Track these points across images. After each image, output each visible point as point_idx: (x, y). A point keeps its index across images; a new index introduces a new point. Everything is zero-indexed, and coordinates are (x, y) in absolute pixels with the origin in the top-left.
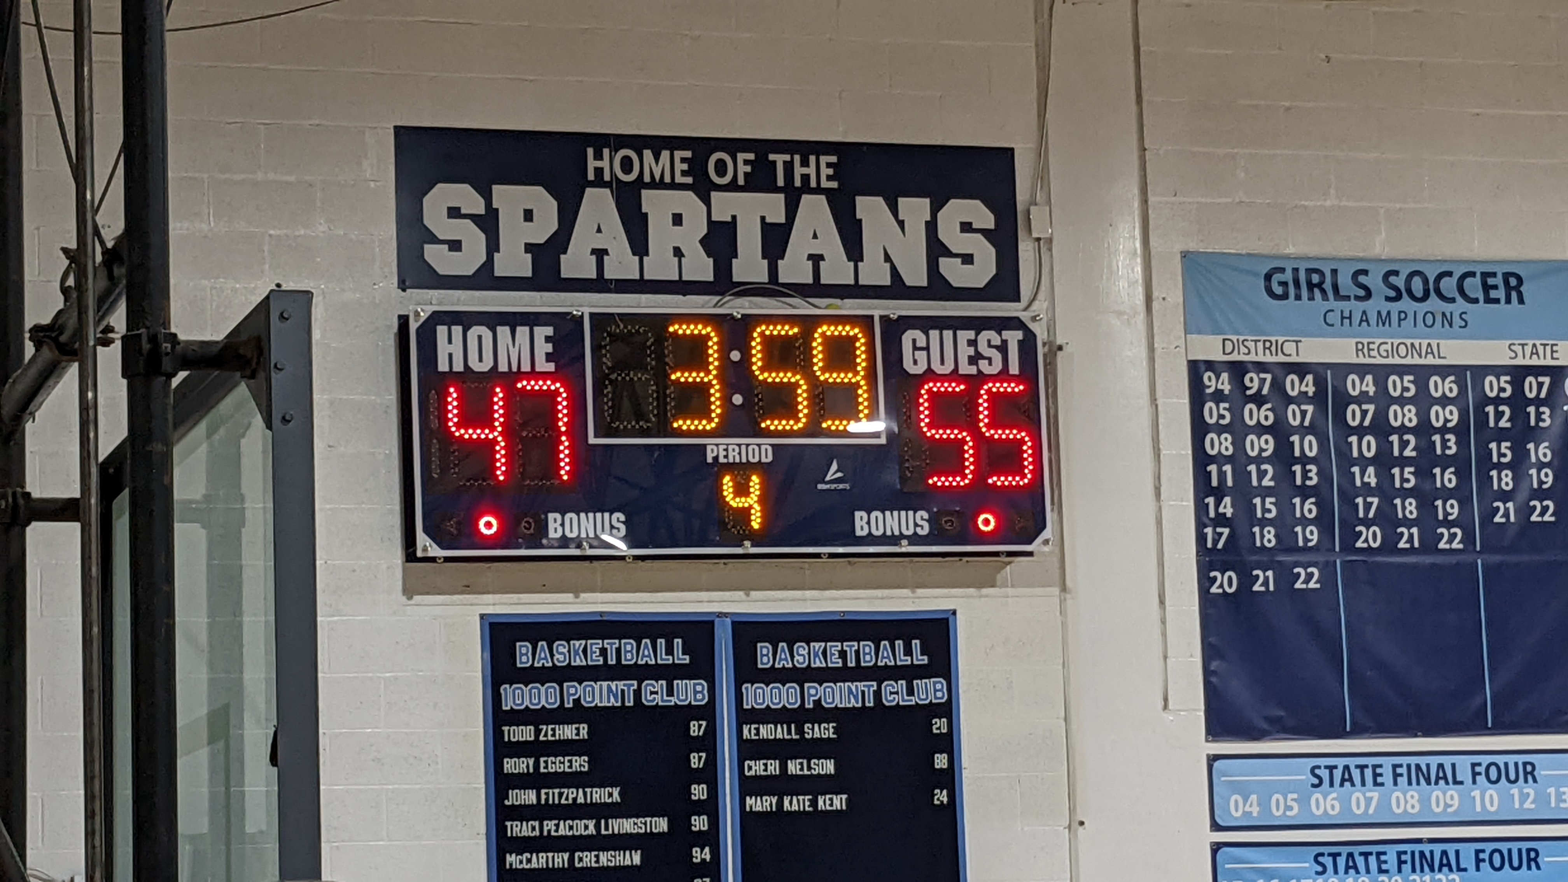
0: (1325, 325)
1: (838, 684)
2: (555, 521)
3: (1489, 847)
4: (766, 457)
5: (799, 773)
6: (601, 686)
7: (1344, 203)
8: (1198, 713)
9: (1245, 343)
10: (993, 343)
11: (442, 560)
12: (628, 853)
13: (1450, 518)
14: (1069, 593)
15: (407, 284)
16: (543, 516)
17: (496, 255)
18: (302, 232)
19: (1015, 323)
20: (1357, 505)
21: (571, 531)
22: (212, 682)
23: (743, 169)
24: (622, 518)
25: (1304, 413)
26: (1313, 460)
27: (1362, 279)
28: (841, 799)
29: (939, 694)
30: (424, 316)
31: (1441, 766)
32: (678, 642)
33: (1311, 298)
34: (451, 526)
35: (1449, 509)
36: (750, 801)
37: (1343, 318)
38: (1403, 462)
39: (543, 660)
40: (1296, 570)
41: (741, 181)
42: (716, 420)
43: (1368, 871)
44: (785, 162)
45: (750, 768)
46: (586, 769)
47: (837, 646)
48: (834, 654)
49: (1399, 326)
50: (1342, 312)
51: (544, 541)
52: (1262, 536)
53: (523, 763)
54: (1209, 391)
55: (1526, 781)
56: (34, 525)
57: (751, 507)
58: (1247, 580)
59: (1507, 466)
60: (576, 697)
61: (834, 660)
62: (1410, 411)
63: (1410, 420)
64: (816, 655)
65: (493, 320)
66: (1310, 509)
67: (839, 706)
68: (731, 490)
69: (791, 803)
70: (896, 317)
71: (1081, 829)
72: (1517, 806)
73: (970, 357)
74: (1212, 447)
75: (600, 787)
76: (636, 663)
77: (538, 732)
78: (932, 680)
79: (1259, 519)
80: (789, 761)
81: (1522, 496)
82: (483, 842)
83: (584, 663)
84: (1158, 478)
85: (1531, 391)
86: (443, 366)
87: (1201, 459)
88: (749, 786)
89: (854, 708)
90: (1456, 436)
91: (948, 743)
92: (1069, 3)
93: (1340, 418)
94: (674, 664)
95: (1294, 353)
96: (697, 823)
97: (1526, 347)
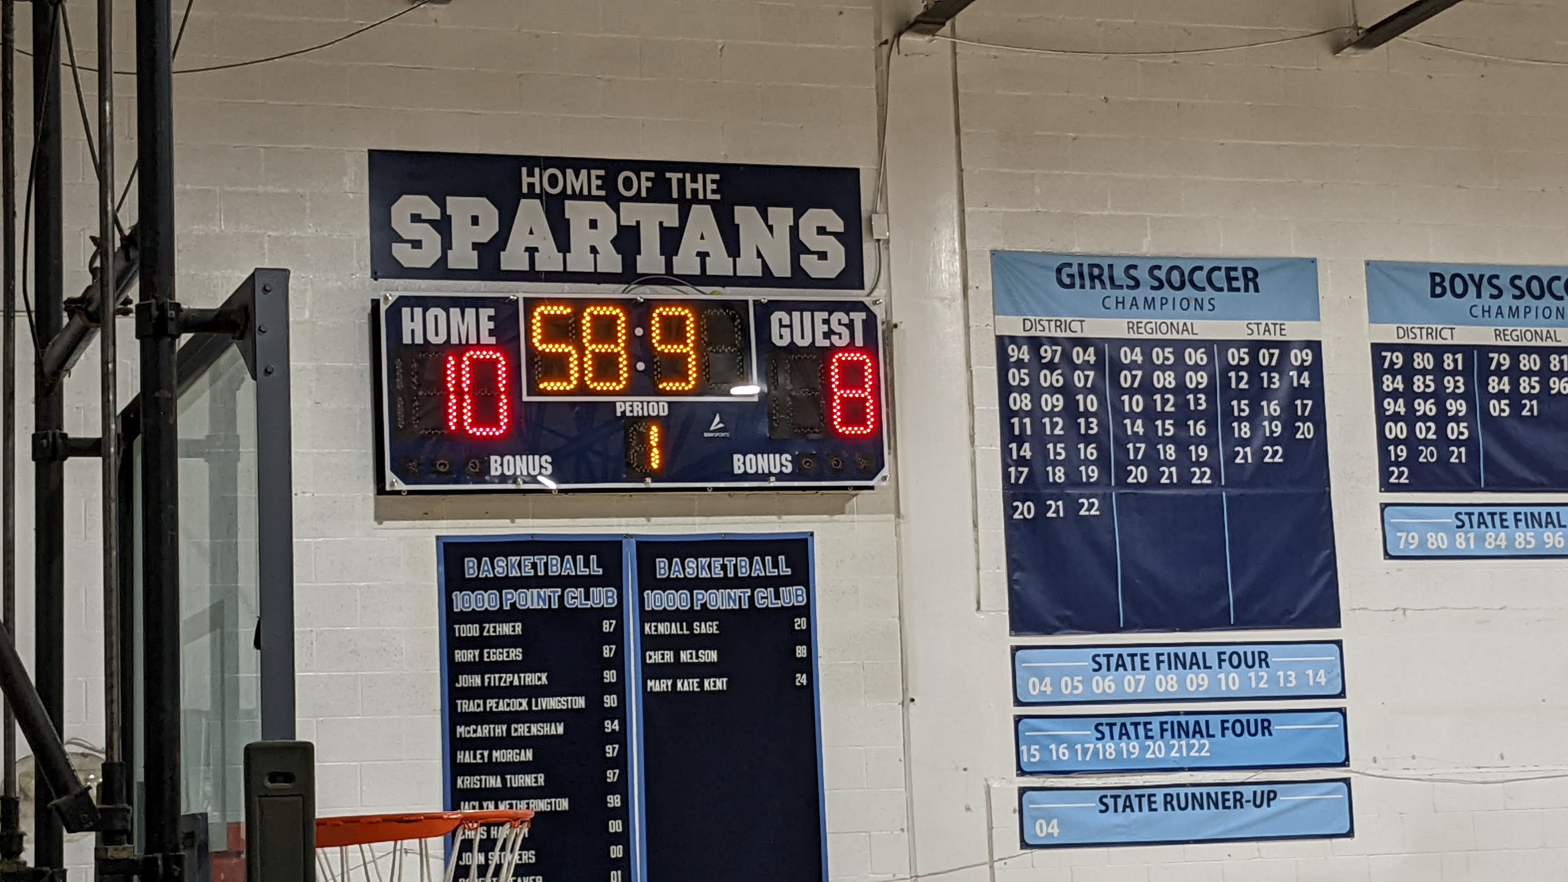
0: (1105, 310)
1: (720, 591)
2: (496, 462)
3: (1232, 718)
4: (663, 412)
5: (689, 661)
6: (532, 593)
7: (1118, 212)
8: (1003, 613)
9: (1041, 322)
10: (842, 322)
11: (406, 493)
12: (553, 725)
13: (1201, 459)
14: (904, 517)
15: (378, 274)
16: (486, 458)
17: (449, 252)
18: (295, 233)
19: (859, 306)
20: (1128, 450)
21: (509, 470)
23: (645, 184)
24: (549, 459)
25: (1087, 378)
26: (1093, 415)
27: (1132, 272)
28: (723, 681)
29: (800, 599)
30: (391, 300)
31: (1194, 655)
32: (593, 558)
33: (1093, 287)
34: (412, 466)
35: (1201, 453)
36: (650, 683)
37: (1117, 303)
38: (1164, 416)
39: (486, 572)
40: (1081, 501)
41: (644, 194)
42: (624, 382)
43: (1137, 737)
44: (679, 180)
45: (650, 657)
46: (521, 658)
47: (719, 561)
48: (717, 567)
49: (1162, 309)
50: (1117, 298)
52: (1054, 474)
53: (471, 653)
54: (1012, 360)
55: (1261, 666)
56: (70, 459)
58: (1042, 509)
59: (1245, 419)
60: (512, 601)
61: (717, 572)
62: (1169, 376)
63: (1170, 383)
64: (703, 568)
65: (446, 303)
66: (1091, 452)
67: (721, 608)
69: (683, 684)
70: (766, 301)
71: (912, 704)
72: (1254, 685)
73: (824, 333)
74: (1015, 404)
75: (532, 673)
76: (560, 574)
77: (482, 629)
78: (795, 588)
79: (1051, 461)
80: (681, 652)
81: (1257, 442)
82: (438, 716)
83: (519, 575)
84: (973, 428)
85: (1264, 360)
86: (407, 340)
87: (1007, 413)
88: (650, 672)
89: (733, 610)
90: (1206, 395)
91: (807, 637)
92: (902, 55)
93: (1115, 381)
94: (590, 575)
95: (1079, 330)
96: (608, 701)
97: (1260, 326)
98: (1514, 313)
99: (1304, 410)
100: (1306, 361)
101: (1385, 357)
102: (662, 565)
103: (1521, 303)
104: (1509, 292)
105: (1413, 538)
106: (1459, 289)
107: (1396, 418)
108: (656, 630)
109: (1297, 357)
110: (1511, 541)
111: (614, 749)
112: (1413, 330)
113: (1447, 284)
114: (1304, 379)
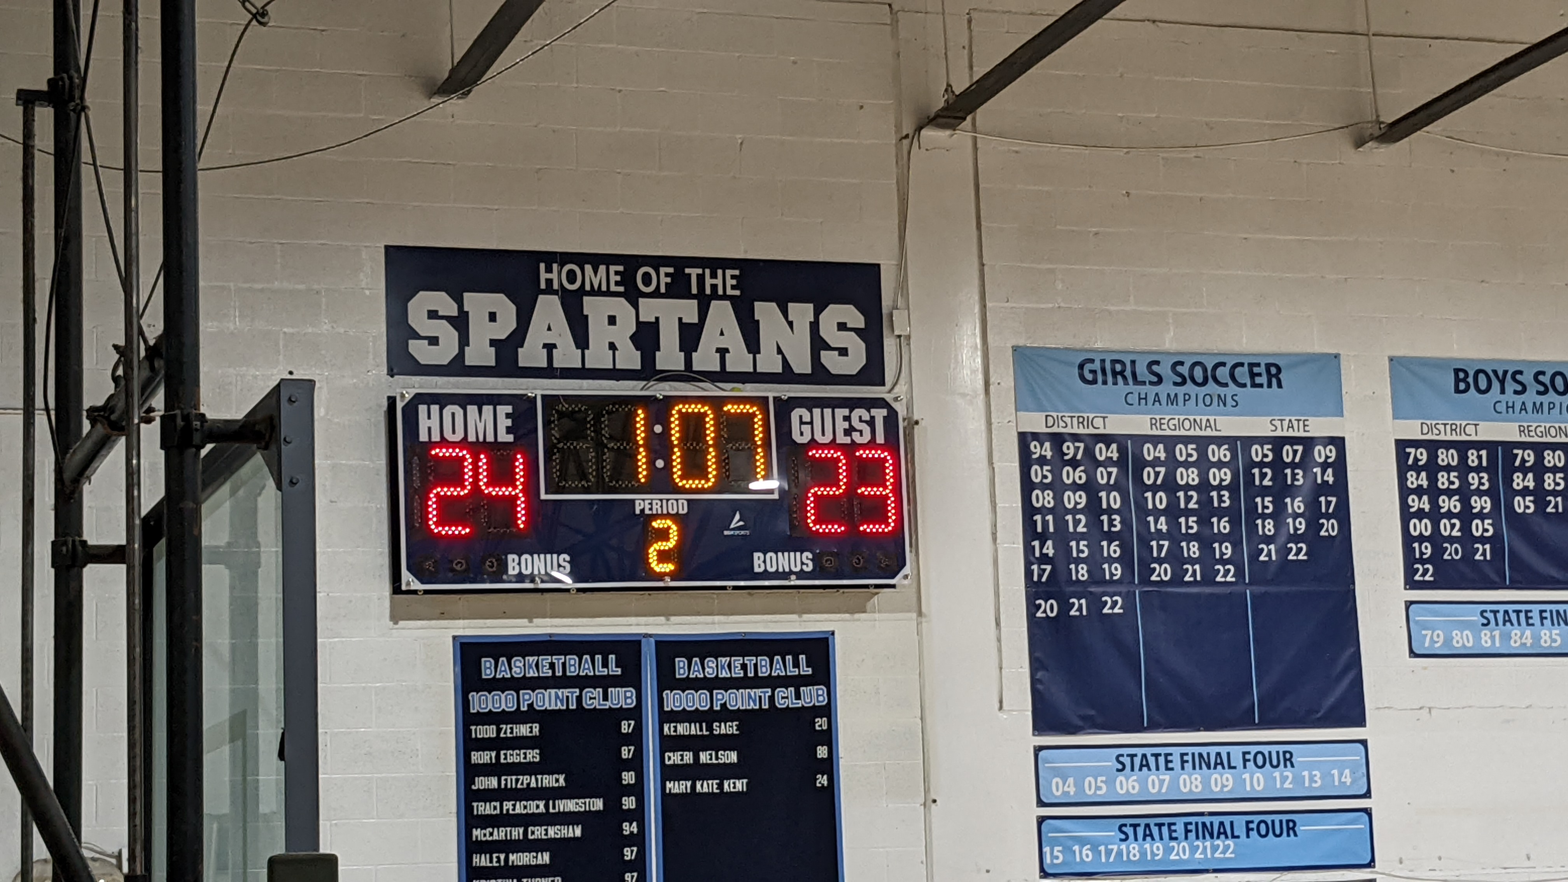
0: (1126, 405)
1: (740, 691)
2: (514, 561)
3: (1257, 819)
4: (683, 510)
5: (709, 762)
6: (550, 692)
7: (1141, 308)
8: (1026, 713)
9: (1064, 418)
10: (863, 419)
11: (422, 592)
12: (571, 827)
13: (1225, 557)
14: (925, 616)
15: (395, 371)
16: (504, 557)
17: (466, 348)
18: (310, 330)
19: (880, 403)
20: (1152, 547)
21: (527, 569)
22: (232, 691)
23: (664, 280)
24: (568, 558)
25: (1110, 474)
26: (1117, 512)
27: (1155, 368)
28: (743, 783)
30: (408, 397)
31: (1218, 754)
32: (612, 657)
33: (1115, 383)
34: (428, 565)
35: (1224, 550)
36: (669, 785)
37: (1140, 399)
38: (1188, 513)
39: (503, 672)
40: (1104, 599)
41: (663, 290)
42: (643, 480)
43: (1161, 839)
44: (698, 275)
45: (669, 758)
46: (538, 760)
47: (739, 660)
48: (737, 667)
49: (1185, 405)
50: (1139, 394)
51: (505, 577)
52: (1077, 572)
53: (487, 755)
54: (1034, 456)
55: (1285, 766)
56: (89, 566)
58: (1065, 607)
59: (1270, 516)
60: (530, 702)
61: (737, 672)
62: (1193, 472)
63: (1193, 480)
64: (723, 667)
65: (463, 401)
66: (1114, 550)
67: (741, 708)
69: (702, 786)
70: (786, 397)
71: (933, 805)
72: (1278, 786)
73: (845, 430)
74: (1038, 501)
75: (549, 774)
76: (578, 674)
77: (499, 730)
78: (815, 687)
79: (1074, 558)
80: (701, 753)
81: (1282, 539)
82: (455, 819)
83: (536, 675)
84: (995, 526)
85: (1288, 457)
86: (423, 437)
87: (1029, 511)
88: (669, 773)
89: (753, 710)
90: (1229, 492)
91: (828, 738)
92: (923, 150)
93: (1138, 478)
94: (608, 676)
95: (1102, 426)
96: (627, 803)
97: (1283, 422)
98: (1538, 408)
99: (1328, 507)
100: (1330, 457)
101: (1409, 454)
102: (682, 665)
103: (1545, 399)
104: (1533, 388)
105: (1438, 636)
106: (1483, 385)
107: (1420, 514)
108: (675, 731)
109: (1320, 453)
110: (1537, 638)
111: (632, 852)
112: (1437, 426)
113: (1470, 380)
114: (1328, 476)
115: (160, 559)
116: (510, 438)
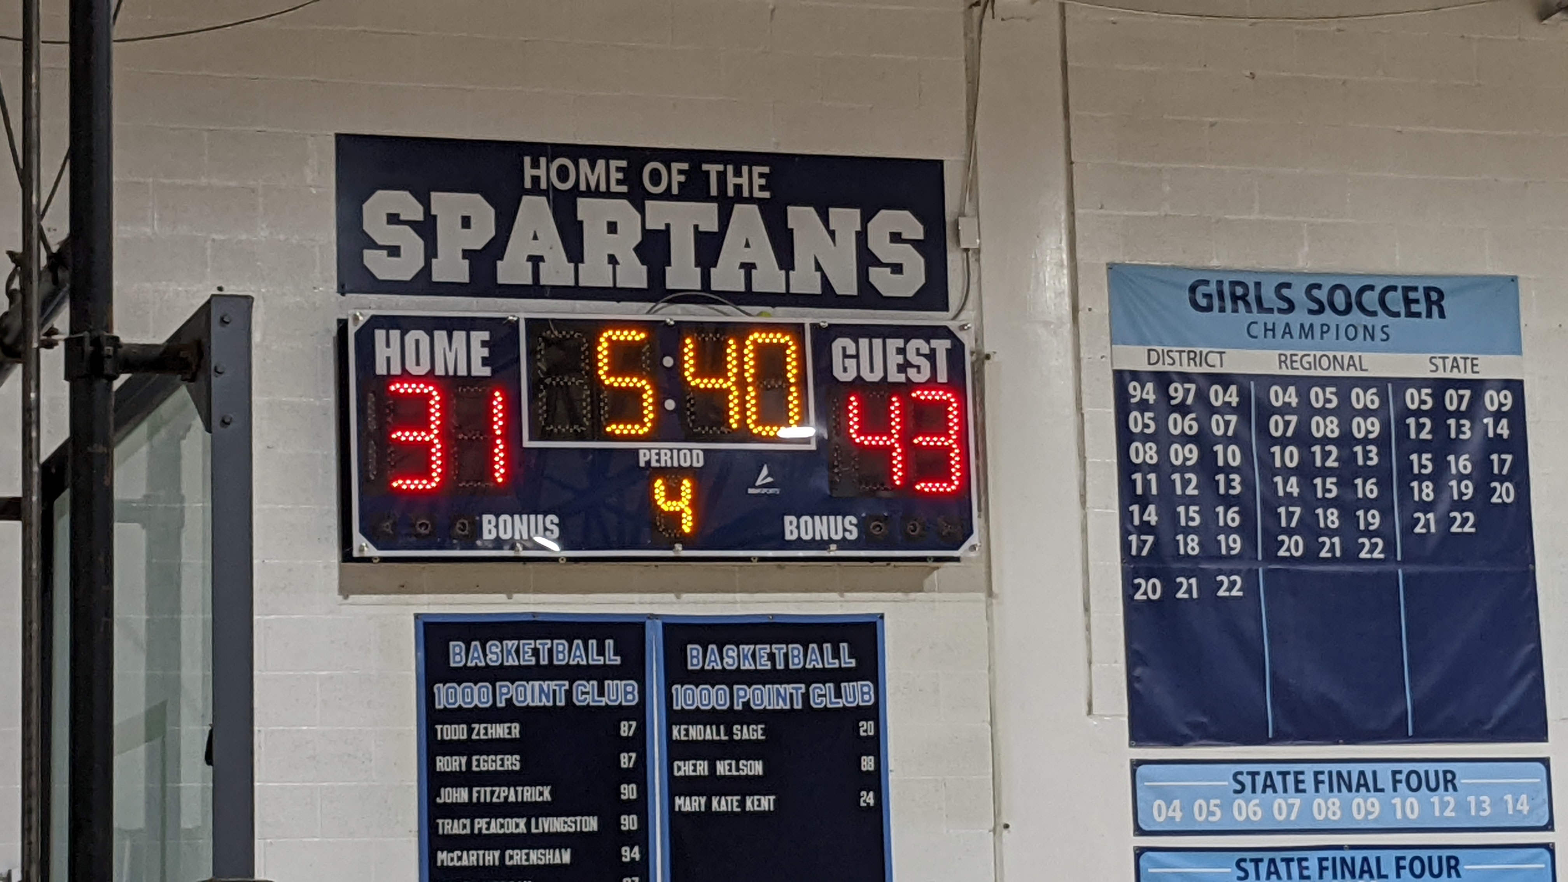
0: (1250, 338)
1: (767, 686)
2: (490, 522)
3: (1409, 854)
4: (698, 462)
5: (727, 773)
6: (533, 686)
7: (1268, 217)
8: (1122, 719)
9: (1170, 354)
10: (922, 352)
11: (378, 560)
12: (557, 851)
13: (1372, 528)
14: (997, 597)
15: (346, 287)
16: (478, 518)
17: (434, 261)
18: (244, 237)
19: (943, 332)
20: (1280, 514)
21: (505, 533)
23: (677, 178)
24: (556, 520)
25: (1227, 424)
26: (1236, 470)
27: (1285, 292)
28: (769, 800)
29: (866, 697)
30: (362, 320)
31: (1362, 773)
32: (609, 643)
34: (386, 526)
35: (1371, 520)
36: (679, 801)
37: (1266, 330)
38: (1325, 472)
39: (476, 660)
40: (1219, 578)
41: (675, 190)
42: (649, 425)
43: (1290, 877)
44: (718, 173)
45: (679, 769)
46: (517, 768)
47: (766, 649)
48: (763, 657)
49: (1322, 338)
50: (1265, 324)
51: (479, 543)
52: (1186, 544)
53: (456, 761)
54: (1133, 400)
55: (1446, 789)
57: (682, 511)
58: (1171, 587)
59: (1428, 477)
60: (508, 696)
61: (763, 663)
62: (1332, 422)
63: (1332, 431)
64: (746, 657)
65: (430, 325)
66: (1233, 517)
67: (768, 708)
68: (663, 494)
69: (719, 803)
70: (826, 325)
71: (1005, 832)
72: (1437, 814)
73: (899, 365)
74: (1137, 456)
75: (531, 786)
76: (568, 663)
77: (470, 731)
78: (860, 683)
79: (1183, 527)
80: (718, 763)
81: (1442, 507)
82: (415, 840)
83: (516, 663)
84: (1085, 486)
85: (1451, 403)
86: (381, 369)
87: (1126, 468)
88: (678, 786)
89: (782, 710)
90: (1378, 447)
91: (875, 746)
92: (998, 19)
93: (1263, 429)
94: (605, 665)
95: (1218, 363)
96: (626, 822)
97: (1447, 360)
99: (1501, 467)
100: (1505, 405)
102: (695, 653)
109: (1492, 400)
114: (1502, 428)
115: (62, 515)
116: (487, 371)
